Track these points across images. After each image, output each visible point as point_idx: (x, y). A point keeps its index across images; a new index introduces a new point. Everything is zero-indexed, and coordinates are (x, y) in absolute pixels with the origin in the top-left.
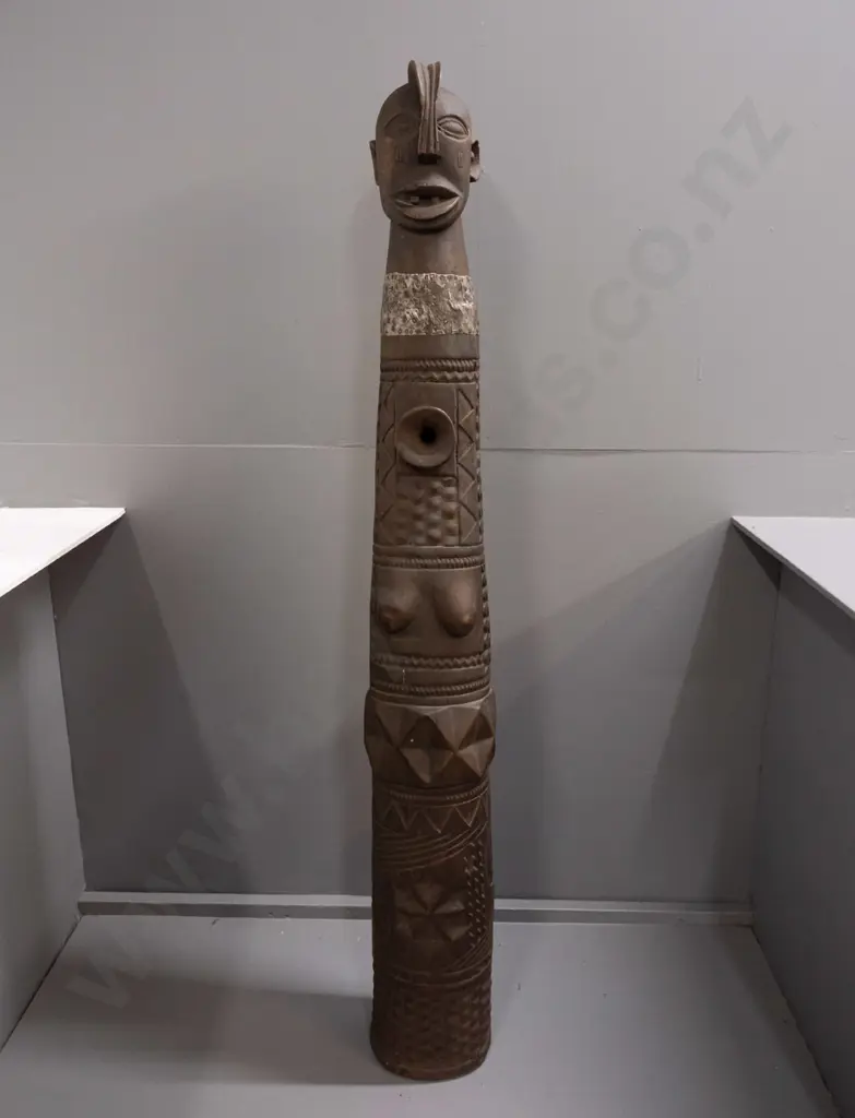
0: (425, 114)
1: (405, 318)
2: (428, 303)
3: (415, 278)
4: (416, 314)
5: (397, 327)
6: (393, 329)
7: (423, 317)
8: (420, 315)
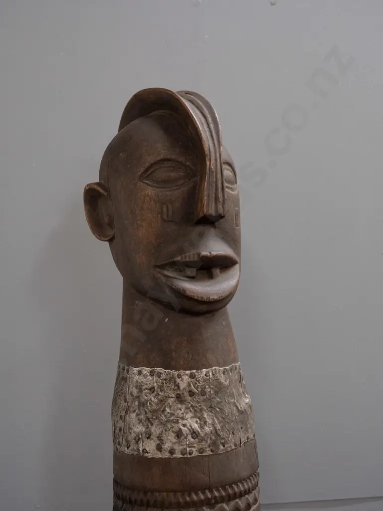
0: (211, 164)
1: (179, 434)
2: (211, 408)
3: (192, 376)
4: (196, 426)
5: (167, 446)
6: (159, 448)
7: (207, 429)
8: (201, 427)
